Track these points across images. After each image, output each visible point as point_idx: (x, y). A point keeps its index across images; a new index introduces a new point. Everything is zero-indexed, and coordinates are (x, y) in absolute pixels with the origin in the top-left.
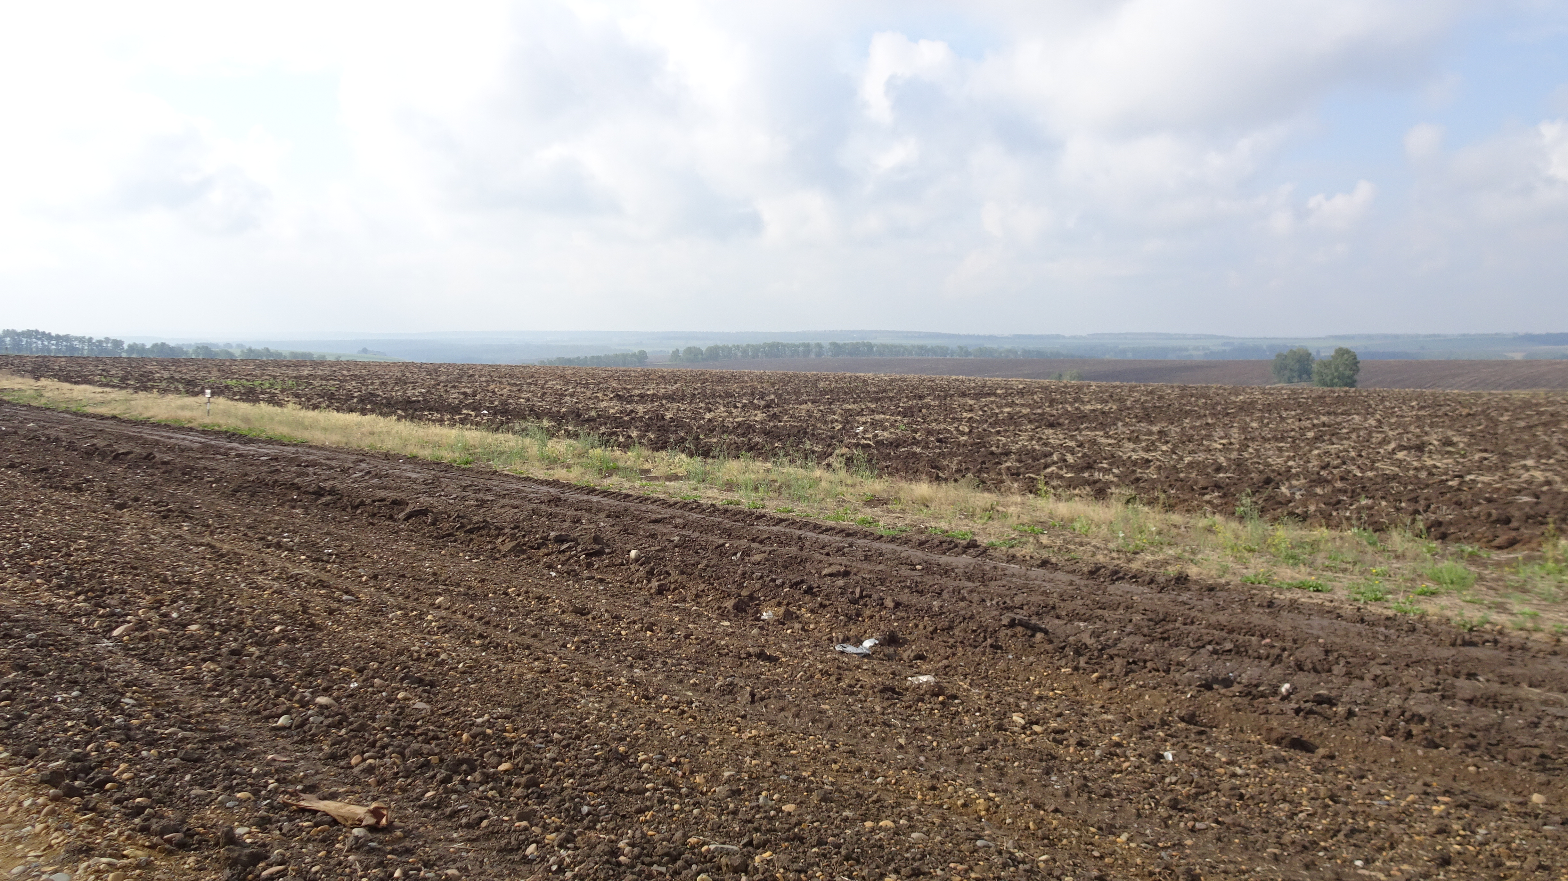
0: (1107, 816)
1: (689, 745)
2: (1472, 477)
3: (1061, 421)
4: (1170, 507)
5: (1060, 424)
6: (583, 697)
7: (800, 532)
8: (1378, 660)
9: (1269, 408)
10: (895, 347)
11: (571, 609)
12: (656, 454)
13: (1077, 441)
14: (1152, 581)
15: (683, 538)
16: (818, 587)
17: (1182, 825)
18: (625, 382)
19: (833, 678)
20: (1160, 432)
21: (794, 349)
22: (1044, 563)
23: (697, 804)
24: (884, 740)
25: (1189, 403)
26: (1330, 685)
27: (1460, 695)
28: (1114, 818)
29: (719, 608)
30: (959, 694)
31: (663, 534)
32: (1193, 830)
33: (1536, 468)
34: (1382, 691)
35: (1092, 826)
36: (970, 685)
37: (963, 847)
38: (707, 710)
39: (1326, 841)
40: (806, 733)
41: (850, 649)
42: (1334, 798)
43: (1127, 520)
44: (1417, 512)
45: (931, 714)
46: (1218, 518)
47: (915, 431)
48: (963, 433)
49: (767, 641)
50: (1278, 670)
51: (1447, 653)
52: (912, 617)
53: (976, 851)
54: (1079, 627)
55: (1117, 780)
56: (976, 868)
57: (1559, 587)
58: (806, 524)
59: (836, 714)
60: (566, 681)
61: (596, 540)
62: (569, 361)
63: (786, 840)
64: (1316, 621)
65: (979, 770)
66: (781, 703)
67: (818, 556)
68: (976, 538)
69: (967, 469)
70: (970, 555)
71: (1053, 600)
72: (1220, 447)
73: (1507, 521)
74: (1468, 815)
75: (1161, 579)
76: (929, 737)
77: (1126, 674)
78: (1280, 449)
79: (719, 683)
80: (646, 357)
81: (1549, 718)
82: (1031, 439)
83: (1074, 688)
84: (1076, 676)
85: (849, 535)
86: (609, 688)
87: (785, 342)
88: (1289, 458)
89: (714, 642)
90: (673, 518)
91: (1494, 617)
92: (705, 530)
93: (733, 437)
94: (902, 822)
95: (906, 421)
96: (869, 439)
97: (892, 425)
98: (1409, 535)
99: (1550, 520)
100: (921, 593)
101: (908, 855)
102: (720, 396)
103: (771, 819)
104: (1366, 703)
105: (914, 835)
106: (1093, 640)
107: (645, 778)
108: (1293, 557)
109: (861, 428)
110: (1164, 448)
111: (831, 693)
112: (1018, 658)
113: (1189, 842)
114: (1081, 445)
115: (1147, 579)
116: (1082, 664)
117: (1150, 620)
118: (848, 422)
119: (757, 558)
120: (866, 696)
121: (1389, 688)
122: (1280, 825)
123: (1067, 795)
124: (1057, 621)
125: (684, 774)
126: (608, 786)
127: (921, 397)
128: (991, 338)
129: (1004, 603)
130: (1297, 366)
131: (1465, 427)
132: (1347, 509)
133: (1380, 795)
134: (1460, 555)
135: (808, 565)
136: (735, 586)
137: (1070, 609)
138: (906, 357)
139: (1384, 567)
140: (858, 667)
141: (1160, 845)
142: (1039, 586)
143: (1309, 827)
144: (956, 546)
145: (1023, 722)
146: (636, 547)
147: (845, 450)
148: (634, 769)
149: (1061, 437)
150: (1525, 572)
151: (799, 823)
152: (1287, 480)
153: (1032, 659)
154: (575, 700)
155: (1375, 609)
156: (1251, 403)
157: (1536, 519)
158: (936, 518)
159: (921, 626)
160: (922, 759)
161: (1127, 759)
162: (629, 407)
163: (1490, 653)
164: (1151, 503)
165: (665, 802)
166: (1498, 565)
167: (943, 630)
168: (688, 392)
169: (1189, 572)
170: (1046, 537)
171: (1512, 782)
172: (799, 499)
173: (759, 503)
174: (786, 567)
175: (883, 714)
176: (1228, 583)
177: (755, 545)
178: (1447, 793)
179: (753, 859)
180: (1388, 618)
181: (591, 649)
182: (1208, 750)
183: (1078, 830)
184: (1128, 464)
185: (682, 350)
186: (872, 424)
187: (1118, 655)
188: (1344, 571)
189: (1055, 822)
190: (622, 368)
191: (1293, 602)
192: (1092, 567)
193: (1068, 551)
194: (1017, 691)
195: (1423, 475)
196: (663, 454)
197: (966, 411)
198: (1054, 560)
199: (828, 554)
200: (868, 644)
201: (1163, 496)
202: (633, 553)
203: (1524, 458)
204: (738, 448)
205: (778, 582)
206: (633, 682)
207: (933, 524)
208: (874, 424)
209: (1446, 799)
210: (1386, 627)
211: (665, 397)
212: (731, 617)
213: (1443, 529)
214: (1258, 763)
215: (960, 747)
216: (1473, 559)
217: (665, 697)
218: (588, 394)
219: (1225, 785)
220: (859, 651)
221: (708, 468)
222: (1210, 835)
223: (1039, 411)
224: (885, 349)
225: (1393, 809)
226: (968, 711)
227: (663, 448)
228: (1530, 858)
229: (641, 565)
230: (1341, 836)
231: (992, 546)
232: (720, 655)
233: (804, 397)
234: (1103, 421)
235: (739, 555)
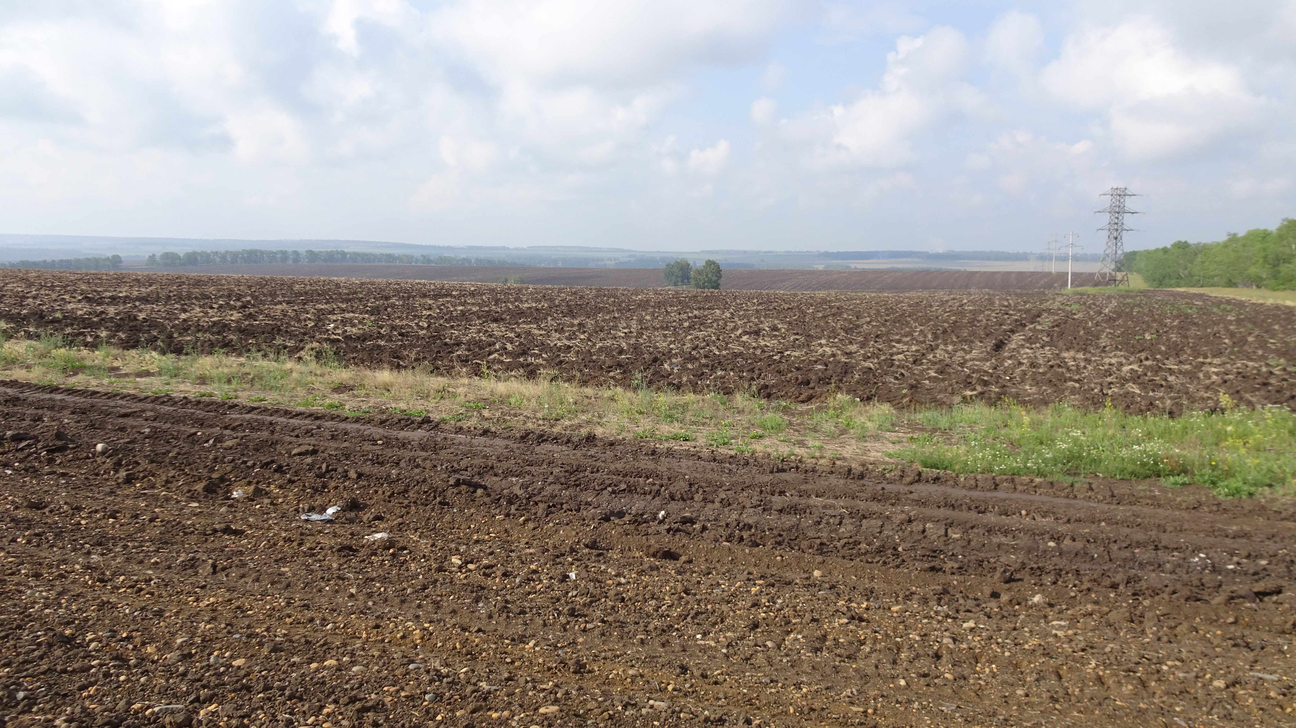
0: (520, 629)
1: (143, 620)
2: (789, 353)
3: (504, 316)
4: (584, 383)
5: (502, 319)
6: (31, 588)
7: (271, 418)
8: (724, 488)
9: (659, 305)
10: (366, 255)
11: (25, 504)
12: (126, 352)
13: (515, 332)
14: (568, 441)
15: (154, 431)
16: (288, 465)
17: (577, 627)
18: (96, 285)
19: (295, 544)
20: (579, 324)
21: (272, 256)
22: (486, 432)
23: (145, 673)
24: (337, 591)
25: (602, 301)
26: (692, 509)
27: (774, 507)
28: (525, 630)
29: (189, 491)
30: (409, 545)
31: (133, 427)
32: (584, 630)
33: (827, 345)
34: (726, 509)
35: (507, 639)
36: (420, 537)
37: (397, 672)
38: (166, 585)
39: (678, 624)
40: (264, 594)
41: (315, 517)
42: (687, 592)
43: (551, 394)
44: (753, 379)
45: (382, 564)
46: (619, 389)
47: (381, 327)
48: (422, 328)
49: (235, 517)
50: (657, 502)
51: (767, 478)
52: (372, 485)
53: (408, 673)
54: (512, 481)
55: (532, 600)
56: (407, 688)
57: (835, 427)
58: (277, 411)
59: (294, 575)
60: (12, 574)
61: (59, 436)
62: (35, 263)
63: (234, 691)
64: (684, 462)
65: (419, 606)
66: (242, 571)
67: (288, 439)
68: (430, 415)
69: (425, 358)
70: (424, 429)
71: (492, 461)
72: (623, 335)
73: (808, 383)
74: (773, 591)
75: (575, 439)
76: (378, 585)
77: (547, 516)
78: (665, 336)
79: (181, 559)
80: (121, 261)
81: (827, 517)
82: (479, 331)
83: (506, 531)
84: (507, 521)
85: (317, 418)
86: (61, 576)
87: (263, 249)
88: (671, 342)
89: (180, 522)
90: (143, 411)
91: (798, 451)
92: (177, 421)
93: (208, 335)
94: (344, 659)
95: (372, 318)
96: (339, 334)
97: (360, 322)
98: (747, 395)
99: (833, 381)
100: (382, 464)
101: (348, 686)
102: (196, 298)
103: (219, 675)
104: (716, 520)
105: (355, 669)
106: (522, 491)
107: (93, 656)
108: (670, 416)
109: (332, 325)
110: (582, 337)
111: (293, 557)
112: (461, 510)
113: (581, 640)
114: (518, 336)
115: (565, 439)
116: (513, 511)
117: (566, 471)
118: (320, 320)
119: (229, 443)
120: (325, 556)
121: (731, 507)
122: (648, 617)
123: (490, 617)
124: (494, 478)
125: (135, 646)
126: (49, 669)
127: (387, 298)
128: (449, 248)
129: (452, 467)
130: (680, 274)
131: (786, 317)
132: (708, 379)
133: (719, 585)
134: (777, 409)
135: (278, 447)
136: (206, 470)
137: (506, 467)
138: (376, 264)
139: (730, 420)
140: (320, 532)
141: (559, 645)
142: (481, 452)
143: (668, 616)
144: (413, 422)
145: (460, 562)
146: (103, 441)
147: (315, 345)
148: (81, 649)
149: (503, 329)
150: (817, 418)
151: (248, 674)
152: (669, 358)
153: (472, 510)
154: (20, 592)
155: (723, 450)
156: (647, 301)
157: (824, 380)
158: (396, 400)
159: (380, 492)
160: (370, 603)
161: (541, 581)
162: (99, 309)
163: (793, 476)
164: (569, 380)
165: (111, 675)
166: (801, 414)
167: (399, 494)
168: (163, 294)
169: (596, 432)
170: (487, 411)
171: (802, 564)
172: (271, 389)
173: (232, 394)
174: (257, 450)
175: (339, 569)
176: (624, 439)
177: (227, 432)
178: (762, 577)
179: (198, 713)
180: (731, 457)
181: (44, 541)
182: (603, 567)
183: (495, 643)
184: (555, 350)
185: (158, 255)
186: (342, 321)
187: (541, 501)
188: (704, 424)
189: (477, 640)
190: (95, 272)
191: (669, 449)
192: (522, 433)
193: (505, 421)
194: (459, 538)
195: (758, 352)
196: (133, 352)
197: (426, 309)
198: (493, 429)
199: (297, 436)
200: (331, 511)
201: (578, 374)
202: (99, 447)
203: (820, 338)
204: (212, 345)
205: (249, 464)
206: (89, 568)
207: (393, 405)
208: (344, 322)
209: (761, 582)
210: (730, 463)
211: (138, 299)
212: (201, 498)
213: (768, 391)
214: (638, 573)
215: (404, 589)
216: (786, 410)
217: (122, 578)
218: (54, 296)
219: (612, 593)
220: (323, 518)
221: (180, 364)
222: (596, 632)
223: (486, 309)
224: (356, 256)
225: (725, 593)
226: (414, 559)
227: (134, 347)
228: (807, 615)
229: (108, 457)
230: (689, 619)
231: (444, 421)
232: (186, 534)
233: (280, 299)
234: (536, 316)
235: (211, 442)
